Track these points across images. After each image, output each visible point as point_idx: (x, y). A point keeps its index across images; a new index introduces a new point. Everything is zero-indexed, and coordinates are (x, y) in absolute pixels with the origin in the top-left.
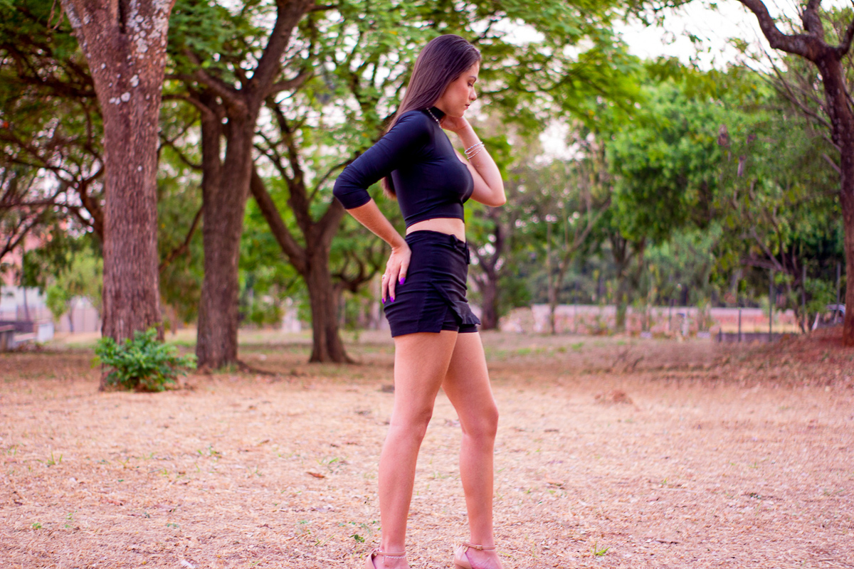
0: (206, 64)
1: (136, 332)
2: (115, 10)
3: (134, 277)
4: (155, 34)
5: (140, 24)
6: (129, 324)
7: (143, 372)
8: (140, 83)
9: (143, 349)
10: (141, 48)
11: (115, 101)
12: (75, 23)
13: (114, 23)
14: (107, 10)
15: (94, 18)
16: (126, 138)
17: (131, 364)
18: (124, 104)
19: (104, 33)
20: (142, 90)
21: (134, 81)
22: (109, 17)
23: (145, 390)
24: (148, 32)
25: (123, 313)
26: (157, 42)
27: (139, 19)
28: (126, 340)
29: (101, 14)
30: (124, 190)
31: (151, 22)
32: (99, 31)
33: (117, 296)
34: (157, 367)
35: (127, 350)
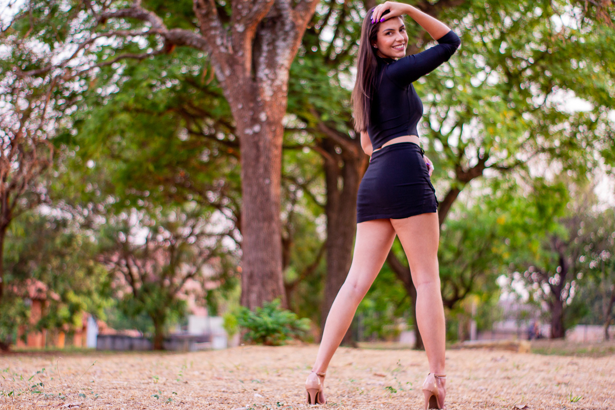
0: (325, 117)
1: (265, 303)
2: (248, 65)
3: (264, 262)
4: (278, 83)
5: (267, 75)
6: (260, 297)
7: (269, 331)
8: (268, 118)
9: (270, 315)
10: (267, 93)
11: (249, 131)
12: (221, 77)
13: (248, 74)
14: (243, 65)
15: (233, 72)
16: (257, 159)
17: (261, 326)
18: (255, 134)
19: (241, 82)
20: (269, 123)
21: (263, 117)
22: (244, 70)
23: (271, 344)
24: (273, 80)
25: (256, 288)
26: (279, 88)
27: (267, 71)
28: (258, 309)
29: (238, 68)
30: (255, 198)
31: (275, 74)
32: (237, 81)
33: (251, 276)
34: (281, 328)
35: (258, 315)
